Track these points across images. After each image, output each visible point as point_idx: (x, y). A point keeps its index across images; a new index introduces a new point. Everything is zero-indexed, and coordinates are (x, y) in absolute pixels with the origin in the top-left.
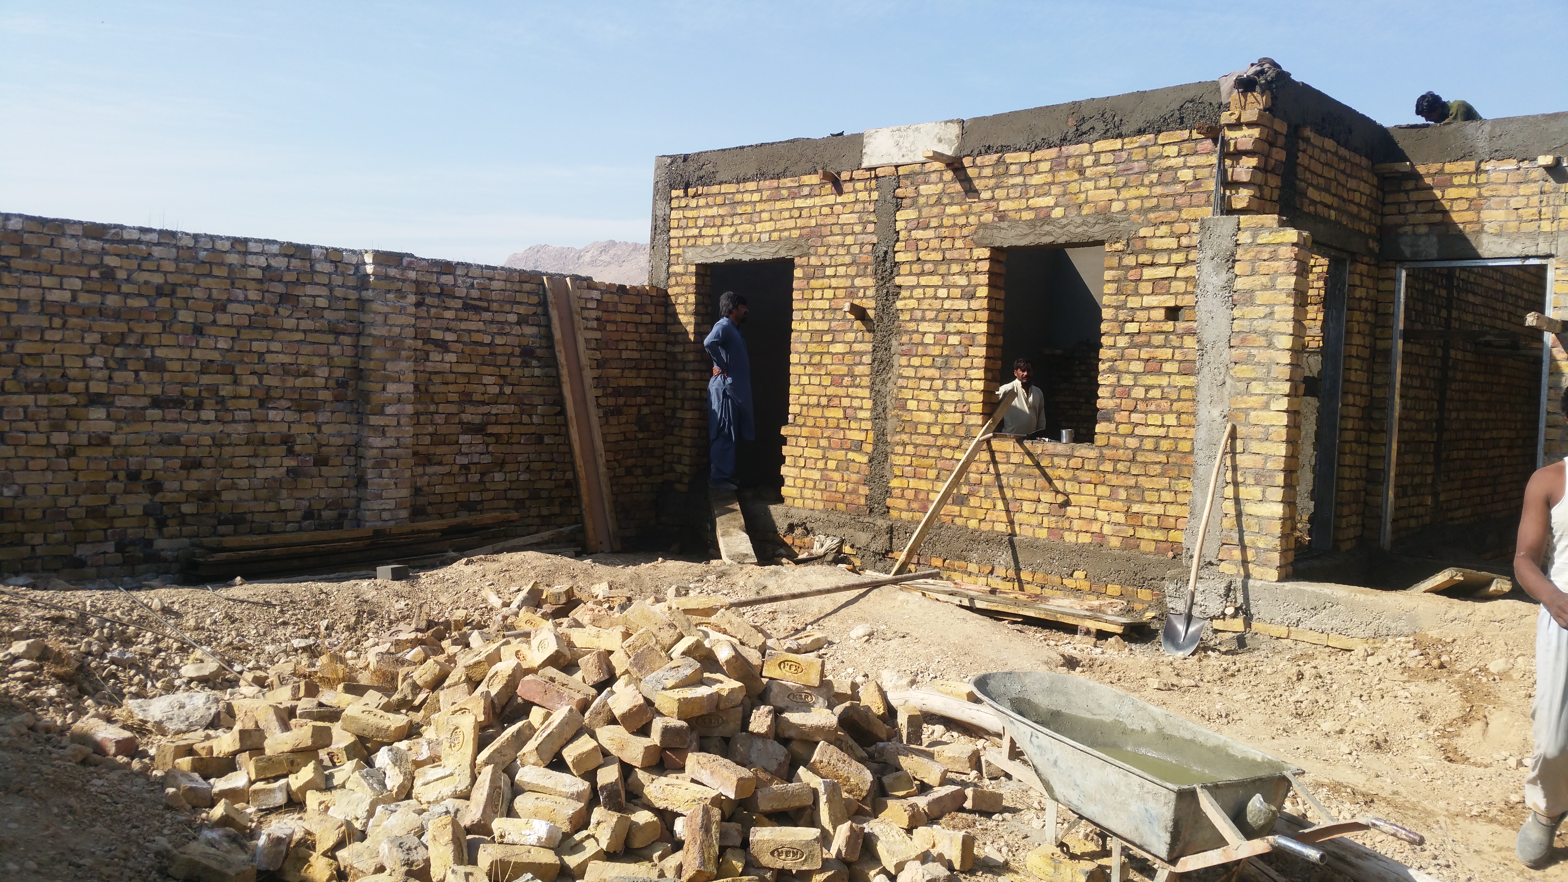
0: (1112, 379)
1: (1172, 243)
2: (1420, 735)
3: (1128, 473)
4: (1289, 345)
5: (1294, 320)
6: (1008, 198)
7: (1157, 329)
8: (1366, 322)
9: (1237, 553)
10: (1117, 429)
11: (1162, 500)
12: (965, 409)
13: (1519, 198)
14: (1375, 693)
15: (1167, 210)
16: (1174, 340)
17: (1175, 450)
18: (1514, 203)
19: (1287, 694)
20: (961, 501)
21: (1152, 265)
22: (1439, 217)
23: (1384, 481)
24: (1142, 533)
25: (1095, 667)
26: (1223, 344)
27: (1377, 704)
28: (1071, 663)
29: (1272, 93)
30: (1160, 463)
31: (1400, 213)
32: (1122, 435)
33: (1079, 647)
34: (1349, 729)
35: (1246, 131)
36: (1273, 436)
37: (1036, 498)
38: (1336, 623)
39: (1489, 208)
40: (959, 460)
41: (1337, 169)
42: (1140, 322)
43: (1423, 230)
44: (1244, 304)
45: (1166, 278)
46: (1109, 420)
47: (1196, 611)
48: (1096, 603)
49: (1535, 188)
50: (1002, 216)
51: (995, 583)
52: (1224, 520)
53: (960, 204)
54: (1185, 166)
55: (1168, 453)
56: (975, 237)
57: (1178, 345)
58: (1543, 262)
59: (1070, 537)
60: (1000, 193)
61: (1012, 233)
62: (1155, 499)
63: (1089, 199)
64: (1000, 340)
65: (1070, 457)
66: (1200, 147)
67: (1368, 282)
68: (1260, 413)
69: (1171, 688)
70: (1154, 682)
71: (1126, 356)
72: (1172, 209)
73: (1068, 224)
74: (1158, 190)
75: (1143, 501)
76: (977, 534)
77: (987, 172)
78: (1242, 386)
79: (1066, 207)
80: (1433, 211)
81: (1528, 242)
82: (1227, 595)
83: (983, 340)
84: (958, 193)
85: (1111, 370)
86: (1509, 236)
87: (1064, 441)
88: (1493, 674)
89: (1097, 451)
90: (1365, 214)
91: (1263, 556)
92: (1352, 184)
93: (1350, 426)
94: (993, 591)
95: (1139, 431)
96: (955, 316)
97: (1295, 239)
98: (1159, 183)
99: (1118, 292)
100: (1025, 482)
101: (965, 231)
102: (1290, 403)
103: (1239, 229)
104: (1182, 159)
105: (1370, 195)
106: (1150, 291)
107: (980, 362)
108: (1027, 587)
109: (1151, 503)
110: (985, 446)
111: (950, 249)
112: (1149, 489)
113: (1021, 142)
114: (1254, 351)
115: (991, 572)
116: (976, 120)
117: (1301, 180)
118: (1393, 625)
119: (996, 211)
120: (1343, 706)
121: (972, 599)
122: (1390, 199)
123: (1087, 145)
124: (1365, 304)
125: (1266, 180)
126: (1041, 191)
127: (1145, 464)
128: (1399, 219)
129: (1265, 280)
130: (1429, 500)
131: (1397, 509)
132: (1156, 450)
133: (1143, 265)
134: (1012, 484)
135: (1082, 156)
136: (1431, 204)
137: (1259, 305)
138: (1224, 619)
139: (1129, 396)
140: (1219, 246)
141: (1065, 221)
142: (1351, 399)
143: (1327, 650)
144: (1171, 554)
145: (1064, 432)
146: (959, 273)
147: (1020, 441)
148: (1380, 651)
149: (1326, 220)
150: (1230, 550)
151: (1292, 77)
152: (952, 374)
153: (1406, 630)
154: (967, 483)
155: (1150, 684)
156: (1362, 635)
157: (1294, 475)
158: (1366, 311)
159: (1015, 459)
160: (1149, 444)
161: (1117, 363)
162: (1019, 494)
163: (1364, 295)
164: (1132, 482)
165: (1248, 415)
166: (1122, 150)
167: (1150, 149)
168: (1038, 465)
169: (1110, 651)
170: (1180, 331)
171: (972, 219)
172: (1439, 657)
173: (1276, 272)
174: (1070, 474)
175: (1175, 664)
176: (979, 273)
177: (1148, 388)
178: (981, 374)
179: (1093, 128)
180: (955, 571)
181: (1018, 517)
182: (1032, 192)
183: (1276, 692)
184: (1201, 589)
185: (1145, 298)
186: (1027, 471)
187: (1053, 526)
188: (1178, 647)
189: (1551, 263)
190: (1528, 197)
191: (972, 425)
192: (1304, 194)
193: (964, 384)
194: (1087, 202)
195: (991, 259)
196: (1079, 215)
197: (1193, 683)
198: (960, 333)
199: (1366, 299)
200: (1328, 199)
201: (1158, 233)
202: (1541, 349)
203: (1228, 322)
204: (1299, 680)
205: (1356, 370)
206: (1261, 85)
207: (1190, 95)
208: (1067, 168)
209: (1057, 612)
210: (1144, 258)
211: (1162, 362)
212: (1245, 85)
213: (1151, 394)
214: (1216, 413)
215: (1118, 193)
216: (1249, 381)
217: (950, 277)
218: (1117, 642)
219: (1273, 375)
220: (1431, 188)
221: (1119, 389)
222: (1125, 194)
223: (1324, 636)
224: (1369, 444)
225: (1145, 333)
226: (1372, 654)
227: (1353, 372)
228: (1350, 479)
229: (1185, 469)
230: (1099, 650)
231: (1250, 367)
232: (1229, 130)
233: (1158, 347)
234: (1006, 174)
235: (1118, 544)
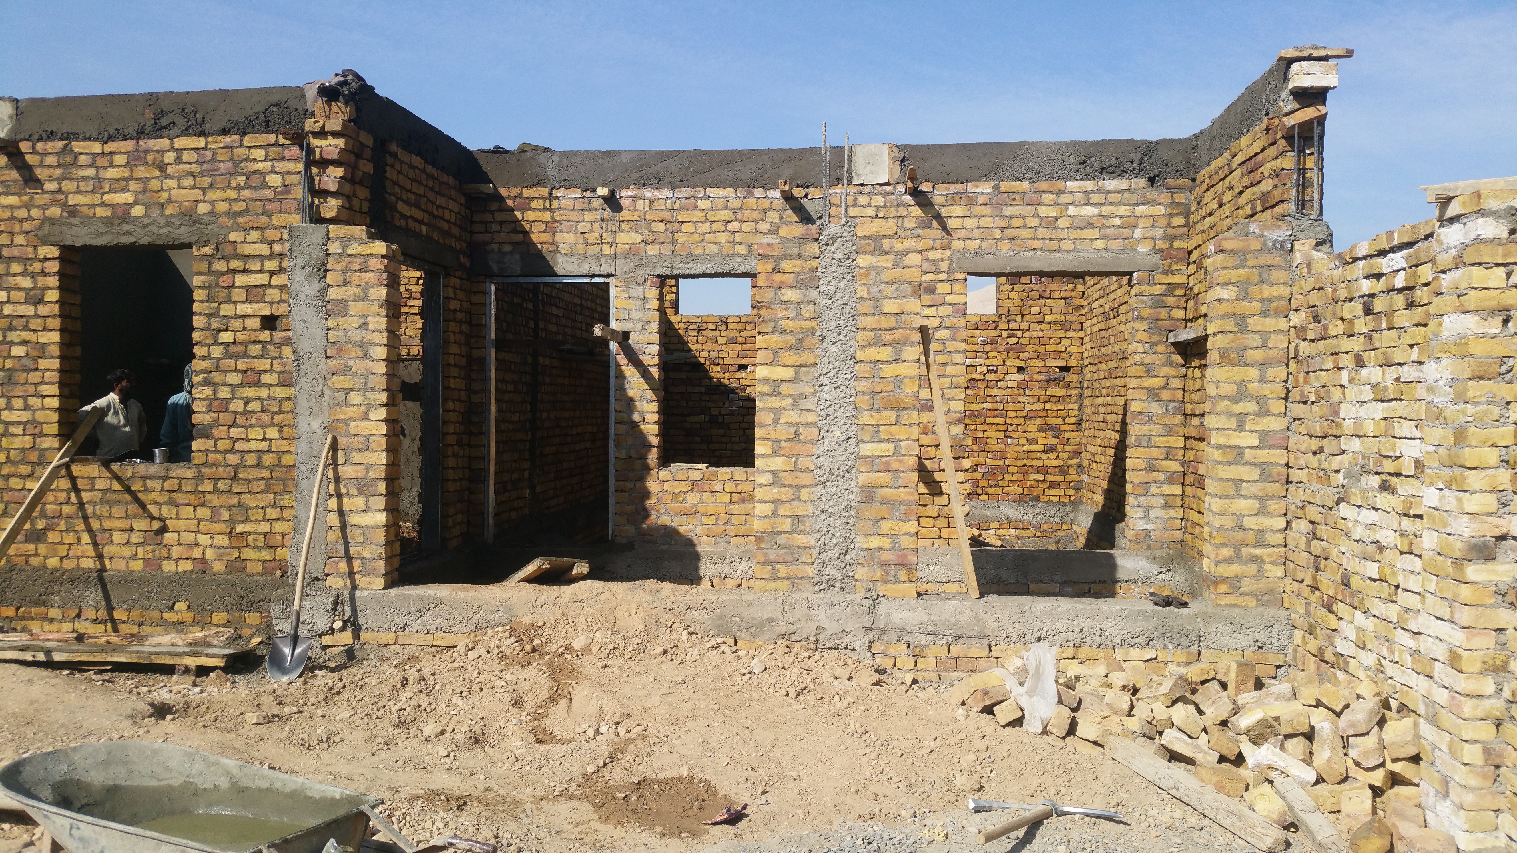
0: (208, 392)
1: (265, 250)
2: (514, 722)
3: (230, 492)
4: (384, 356)
5: (388, 330)
6: (78, 191)
7: (253, 338)
8: (461, 332)
9: (343, 566)
10: (215, 445)
11: (267, 517)
12: (37, 431)
13: (585, 224)
14: (474, 686)
15: (257, 215)
16: (273, 351)
17: (279, 465)
18: (581, 227)
19: (391, 703)
20: (37, 537)
21: (245, 271)
22: (521, 237)
23: (485, 480)
24: (249, 554)
25: (190, 711)
26: (319, 354)
27: (475, 699)
28: (161, 711)
29: (356, 105)
30: (263, 478)
31: (487, 232)
32: (222, 452)
33: (175, 689)
34: (449, 729)
35: (331, 141)
36: (374, 446)
37: (128, 526)
38: (440, 622)
39: (561, 231)
40: (30, 490)
41: (426, 186)
42: (235, 331)
43: (508, 248)
44: (338, 315)
45: (261, 286)
46: (207, 436)
47: (303, 631)
48: (201, 635)
49: (595, 215)
50: (73, 211)
51: (83, 627)
52: (329, 533)
53: (19, 195)
54: (273, 171)
55: (271, 468)
56: (40, 233)
57: (276, 355)
58: (606, 280)
59: (168, 567)
60: (67, 185)
61: (84, 231)
62: (260, 517)
63: (173, 198)
64: (78, 351)
65: (165, 478)
66: (287, 153)
67: (461, 295)
68: (360, 423)
69: (270, 719)
70: (252, 717)
71: (222, 368)
72: (262, 214)
73: (150, 224)
74: (246, 194)
75: (247, 520)
76: (58, 574)
77: (51, 160)
78: (340, 397)
79: (148, 206)
80: (515, 231)
81: (593, 263)
82: (335, 609)
83: (55, 350)
84: (15, 181)
85: (206, 382)
86: (579, 256)
87: (158, 461)
88: (576, 651)
89: (194, 470)
90: (456, 231)
91: (369, 565)
92: (441, 201)
93: (451, 430)
94: (80, 638)
95: (239, 446)
96: (16, 323)
97: (384, 252)
98: (247, 187)
99: (210, 299)
100: (114, 509)
101: (27, 226)
102: (388, 412)
103: (329, 239)
104: (269, 164)
105: (459, 213)
106: (244, 298)
107: (53, 376)
108: (122, 627)
109: (256, 521)
110: (63, 472)
111: (7, 246)
112: (253, 507)
113: (91, 129)
114: (350, 362)
115: (78, 616)
116: (33, 101)
117: (390, 194)
118: (492, 617)
119: (64, 205)
120: (444, 706)
121: (48, 652)
122: (477, 218)
123: (167, 141)
124: (460, 316)
125: (354, 192)
126: (116, 186)
127: (248, 480)
128: (486, 237)
129: (357, 290)
130: (527, 493)
131: (498, 503)
132: (259, 465)
133: (235, 271)
134: (98, 513)
135: (162, 152)
136: (513, 225)
137: (353, 316)
138: (332, 634)
139: (227, 410)
140: (310, 255)
141: (146, 221)
142: (450, 405)
143: (433, 649)
144: (278, 573)
145: (157, 451)
146: (23, 274)
147: (106, 464)
148: (480, 644)
149: (418, 235)
150: (336, 563)
151: (376, 91)
152: (19, 391)
153: (503, 620)
154: (43, 515)
155: (249, 720)
156: (464, 630)
157: (396, 483)
158: (460, 322)
159: (101, 484)
160: (251, 460)
161: (212, 375)
162: (107, 524)
163: (458, 307)
164: (234, 501)
165: (347, 426)
166: (206, 149)
167: (235, 150)
168: (128, 490)
169: (210, 688)
170: (278, 341)
171: (35, 213)
172: (532, 641)
173: (367, 283)
174: (166, 497)
175: (279, 692)
176: (46, 274)
177: (247, 401)
178: (55, 389)
179: (173, 123)
180: (33, 619)
181: (108, 550)
182: (107, 187)
183: (380, 704)
184: (308, 607)
185: (238, 306)
186: (116, 497)
187: (149, 555)
188: (284, 671)
189: (612, 281)
190: (592, 223)
191: (47, 449)
192: (394, 208)
193: (33, 401)
194: (170, 201)
195: (61, 259)
196: (162, 215)
197: (295, 709)
198: (25, 343)
199: (461, 311)
200: (419, 215)
201: (249, 238)
202: (609, 355)
203: (324, 332)
204: (403, 686)
205: (454, 378)
206: (344, 96)
207: (275, 99)
208: (146, 164)
209: (151, 653)
210: (235, 264)
211: (260, 373)
212: (329, 94)
213: (251, 407)
214: (316, 425)
215: (204, 194)
216: (347, 391)
217: (10, 279)
218: (219, 676)
219: (370, 385)
220: (513, 210)
221: (216, 403)
222: (212, 195)
223: (430, 636)
224: (470, 446)
225: (241, 343)
226: (473, 648)
227: (451, 380)
228: (454, 480)
229: (290, 483)
230: (197, 690)
231: (348, 378)
232: (315, 138)
233: (255, 357)
234: (74, 163)
235: (223, 569)
